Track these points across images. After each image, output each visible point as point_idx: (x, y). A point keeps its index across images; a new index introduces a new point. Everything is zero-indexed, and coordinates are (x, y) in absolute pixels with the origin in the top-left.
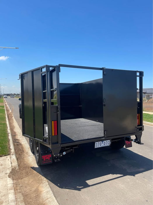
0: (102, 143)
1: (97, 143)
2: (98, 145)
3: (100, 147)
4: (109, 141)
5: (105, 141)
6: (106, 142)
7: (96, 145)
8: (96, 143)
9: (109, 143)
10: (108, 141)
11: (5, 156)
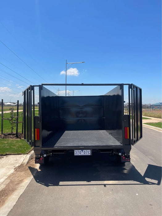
0: (82, 152)
1: (77, 151)
2: (77, 153)
3: (80, 155)
4: (90, 150)
5: (85, 150)
6: (86, 152)
7: (75, 153)
8: (75, 151)
9: (90, 152)
10: (88, 150)
11: (24, 154)
